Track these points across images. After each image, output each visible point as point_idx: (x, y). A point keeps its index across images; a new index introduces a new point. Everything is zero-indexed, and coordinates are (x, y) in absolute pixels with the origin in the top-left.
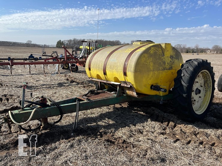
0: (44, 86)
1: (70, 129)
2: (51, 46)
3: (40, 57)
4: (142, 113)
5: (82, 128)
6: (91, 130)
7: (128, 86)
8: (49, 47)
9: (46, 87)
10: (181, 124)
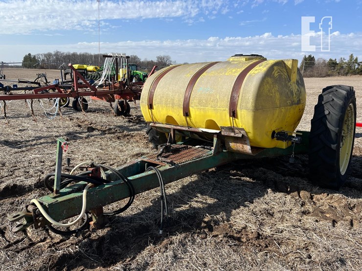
0: (42, 141)
1: (150, 223)
2: (12, 65)
3: (14, 86)
4: (248, 178)
5: (170, 218)
6: (185, 219)
7: (236, 135)
8: (8, 67)
9: (47, 143)
10: (321, 194)
